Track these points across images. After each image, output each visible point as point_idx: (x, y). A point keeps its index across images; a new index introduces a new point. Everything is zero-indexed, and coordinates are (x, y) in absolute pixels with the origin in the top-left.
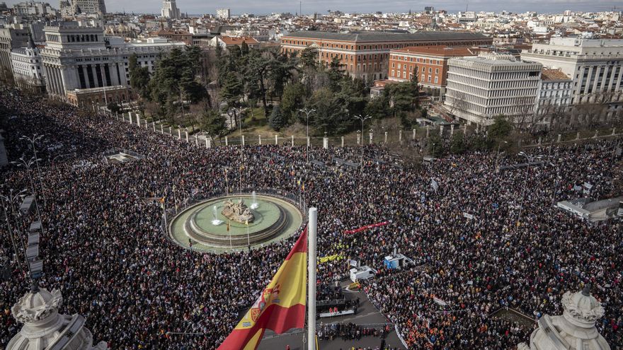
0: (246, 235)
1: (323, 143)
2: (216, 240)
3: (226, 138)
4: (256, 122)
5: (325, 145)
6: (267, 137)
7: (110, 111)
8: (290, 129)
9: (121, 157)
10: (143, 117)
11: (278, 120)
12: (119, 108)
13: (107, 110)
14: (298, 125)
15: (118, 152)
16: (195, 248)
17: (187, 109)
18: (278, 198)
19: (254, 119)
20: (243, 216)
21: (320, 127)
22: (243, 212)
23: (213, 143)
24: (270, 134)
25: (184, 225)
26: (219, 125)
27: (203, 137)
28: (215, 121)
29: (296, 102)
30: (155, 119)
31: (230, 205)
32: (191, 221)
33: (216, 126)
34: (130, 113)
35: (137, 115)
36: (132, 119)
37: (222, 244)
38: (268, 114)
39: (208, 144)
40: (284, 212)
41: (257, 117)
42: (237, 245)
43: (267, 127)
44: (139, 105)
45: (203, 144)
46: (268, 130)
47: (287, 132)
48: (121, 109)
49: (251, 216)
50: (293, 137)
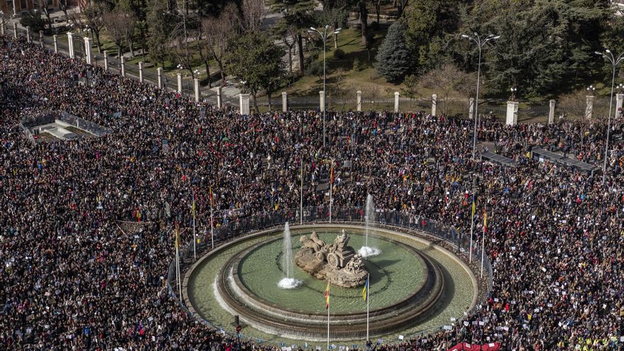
0: (363, 314)
1: (505, 113)
2: (289, 322)
3: (284, 94)
4: (343, 61)
5: (511, 118)
6: (374, 96)
7: (27, 29)
8: (428, 78)
9: (60, 130)
10: (96, 44)
11: (399, 58)
12: (42, 23)
13: (20, 26)
14: (449, 71)
15: (50, 119)
16: (244, 335)
17: (194, 26)
18: (415, 235)
19: (339, 54)
20: (345, 271)
21: (500, 76)
22: (346, 262)
23: (254, 105)
24: (382, 89)
25: (215, 285)
26: (271, 66)
27: (231, 92)
28: (262, 58)
29: (441, 17)
30: (124, 50)
31: (314, 246)
32: (231, 277)
33: (263, 69)
34: (70, 35)
35: (86, 40)
36: (75, 48)
37: (306, 333)
38: (372, 43)
39: (244, 107)
40: (432, 268)
41: (347, 50)
42: (340, 335)
43: (371, 72)
44: (90, 17)
45: (232, 105)
46: (374, 79)
47: (419, 86)
48: (47, 26)
49: (363, 273)
50: (434, 96)
